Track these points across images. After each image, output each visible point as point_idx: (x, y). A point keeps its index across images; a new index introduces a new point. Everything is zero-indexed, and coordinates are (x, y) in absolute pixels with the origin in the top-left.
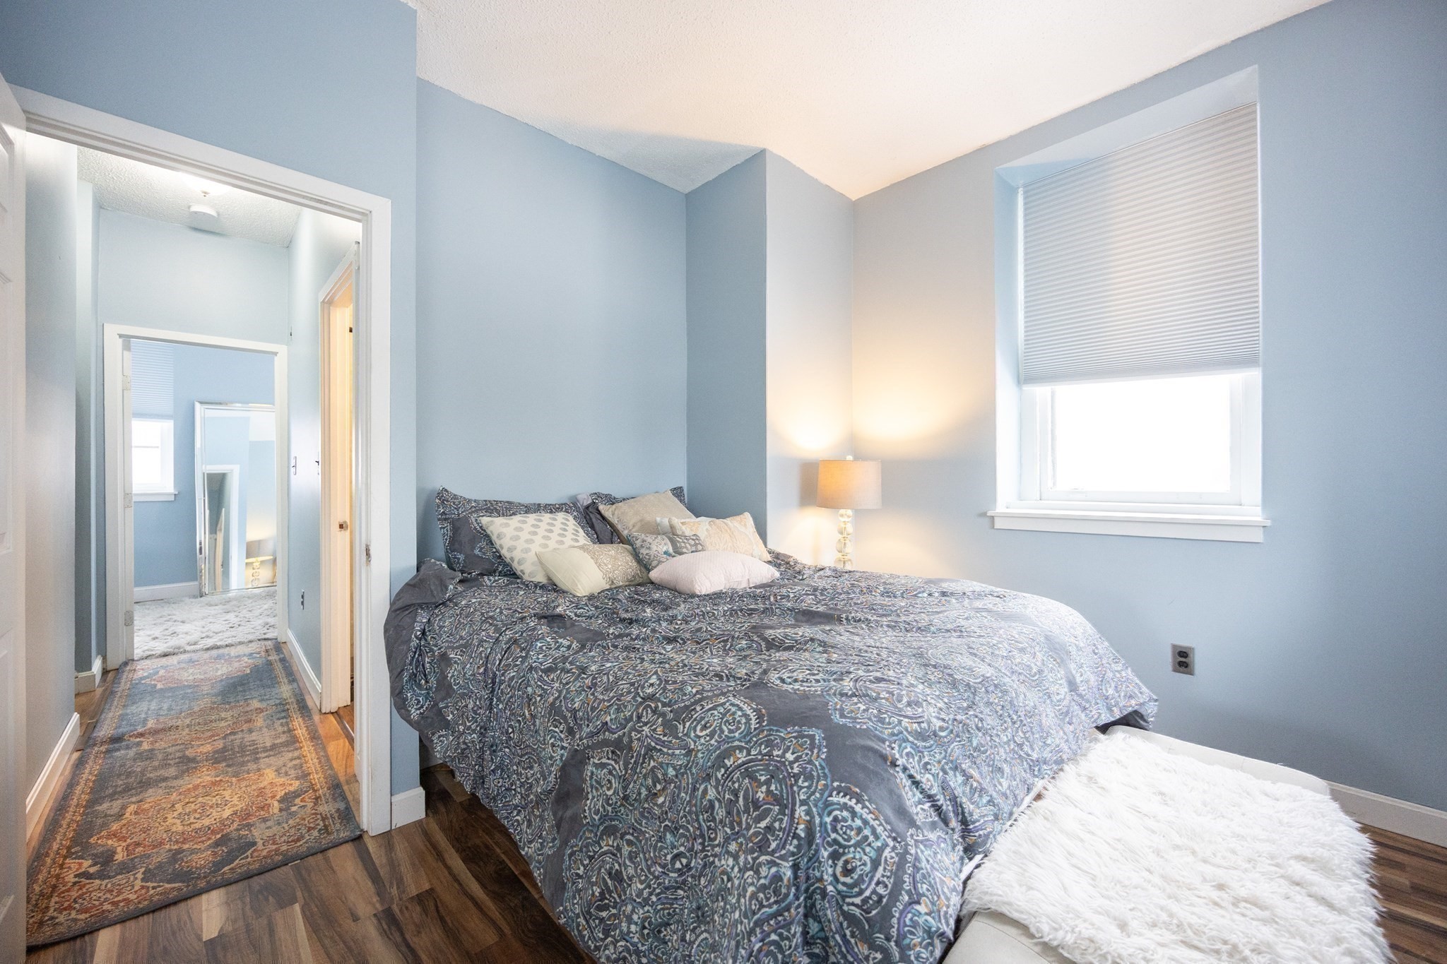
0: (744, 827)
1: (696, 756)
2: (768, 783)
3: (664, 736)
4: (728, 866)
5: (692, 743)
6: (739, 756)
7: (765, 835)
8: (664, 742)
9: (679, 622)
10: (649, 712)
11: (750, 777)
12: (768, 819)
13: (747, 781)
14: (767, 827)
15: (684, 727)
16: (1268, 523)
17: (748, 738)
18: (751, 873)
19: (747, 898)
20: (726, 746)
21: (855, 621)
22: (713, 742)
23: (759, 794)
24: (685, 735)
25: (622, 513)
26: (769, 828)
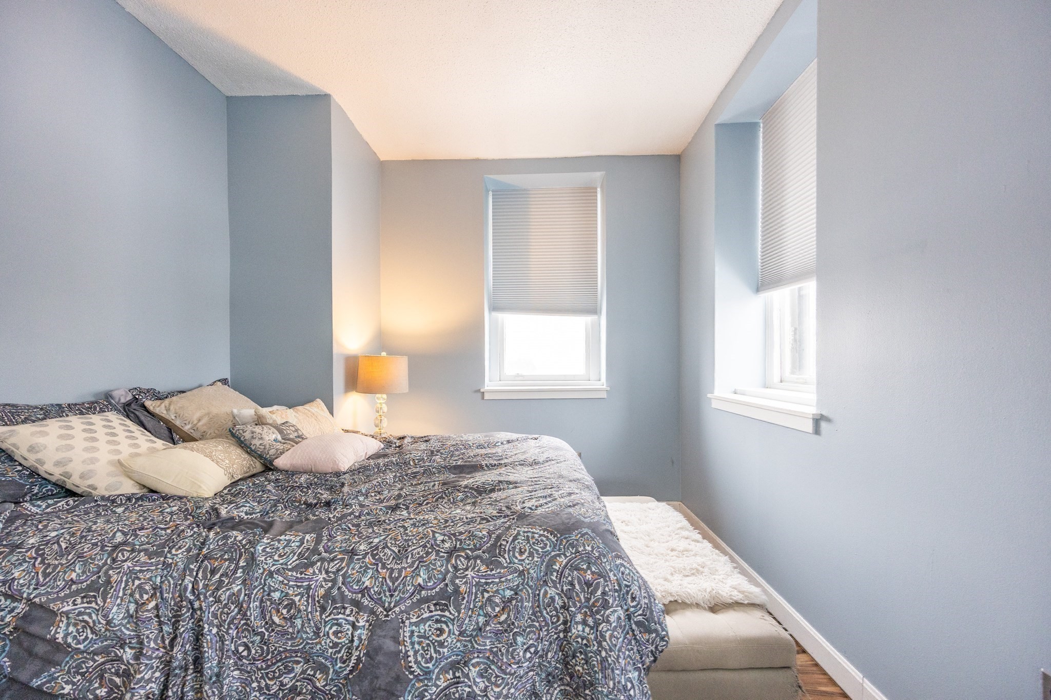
0: (583, 601)
1: (529, 573)
2: (589, 568)
3: (491, 571)
4: (578, 631)
5: (520, 567)
6: (561, 560)
7: (603, 599)
8: (493, 575)
9: (373, 494)
10: (462, 560)
11: (576, 570)
12: (601, 588)
13: (575, 572)
14: (602, 593)
15: (505, 559)
16: (608, 389)
17: (558, 548)
18: (604, 624)
19: (608, 640)
20: (547, 558)
21: (492, 466)
22: (536, 559)
23: (588, 576)
24: (510, 563)
25: (181, 408)
26: (604, 593)
